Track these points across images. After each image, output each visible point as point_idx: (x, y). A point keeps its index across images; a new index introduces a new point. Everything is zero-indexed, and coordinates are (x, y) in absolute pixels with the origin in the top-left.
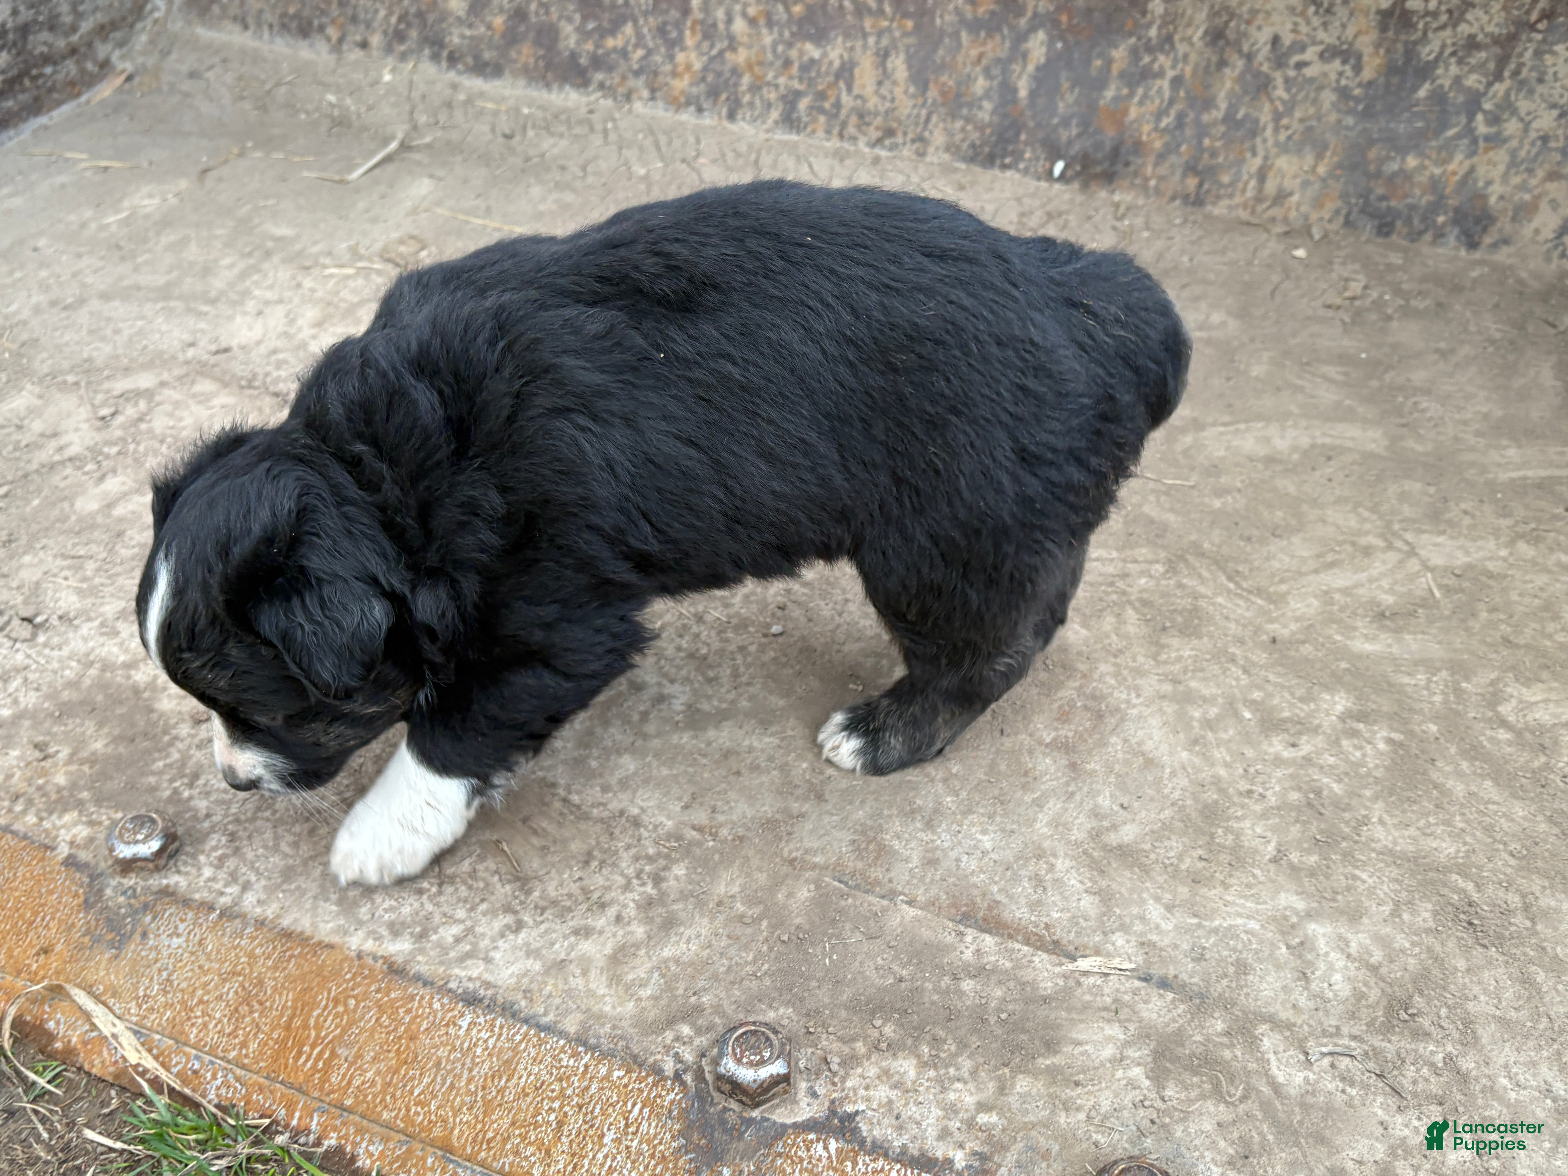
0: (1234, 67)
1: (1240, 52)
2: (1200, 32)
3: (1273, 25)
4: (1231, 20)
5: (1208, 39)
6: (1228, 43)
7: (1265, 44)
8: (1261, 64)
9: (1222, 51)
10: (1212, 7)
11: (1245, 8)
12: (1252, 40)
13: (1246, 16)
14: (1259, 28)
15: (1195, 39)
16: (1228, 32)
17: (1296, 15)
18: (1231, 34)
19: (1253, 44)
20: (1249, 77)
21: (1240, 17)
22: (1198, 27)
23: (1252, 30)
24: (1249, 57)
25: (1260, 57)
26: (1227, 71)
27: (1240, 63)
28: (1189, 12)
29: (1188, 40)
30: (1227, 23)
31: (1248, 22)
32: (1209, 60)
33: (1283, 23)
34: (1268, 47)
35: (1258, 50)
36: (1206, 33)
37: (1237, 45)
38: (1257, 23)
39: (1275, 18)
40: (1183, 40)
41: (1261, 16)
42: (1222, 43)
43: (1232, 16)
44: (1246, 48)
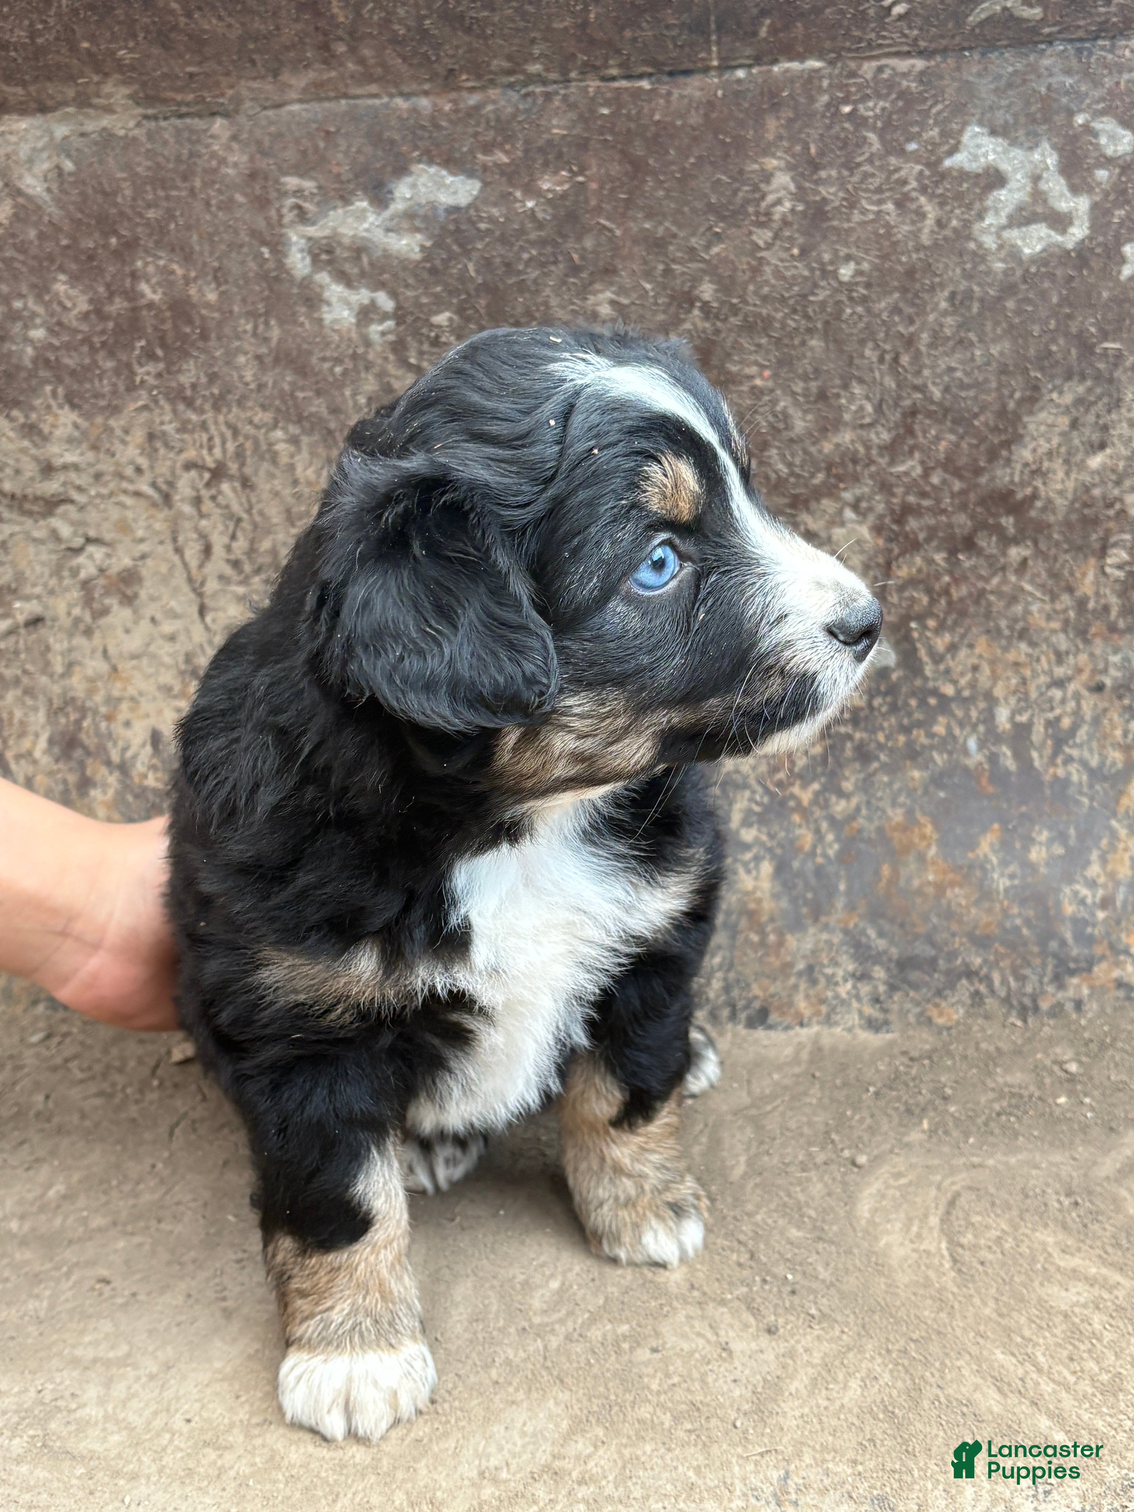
0: (105, 786)
1: (108, 763)
2: (42, 743)
3: (147, 716)
4: (83, 717)
5: (56, 750)
6: (88, 753)
7: (144, 745)
8: (145, 776)
9: (82, 765)
10: (50, 701)
11: (98, 698)
12: (121, 744)
13: (103, 710)
14: (127, 724)
15: (38, 754)
16: (83, 736)
17: (175, 697)
18: (89, 740)
19: (125, 749)
20: (130, 798)
21: (95, 712)
22: (37, 735)
23: (118, 728)
24: (124, 768)
25: (140, 767)
26: (95, 793)
27: (113, 780)
28: (18, 714)
29: (28, 755)
30: (78, 723)
31: (109, 718)
32: (65, 782)
33: (160, 712)
34: (149, 749)
35: (135, 757)
36: (51, 742)
37: (101, 753)
38: (121, 717)
39: (146, 706)
40: (18, 757)
41: (124, 706)
42: (78, 753)
43: (83, 711)
44: (115, 757)
